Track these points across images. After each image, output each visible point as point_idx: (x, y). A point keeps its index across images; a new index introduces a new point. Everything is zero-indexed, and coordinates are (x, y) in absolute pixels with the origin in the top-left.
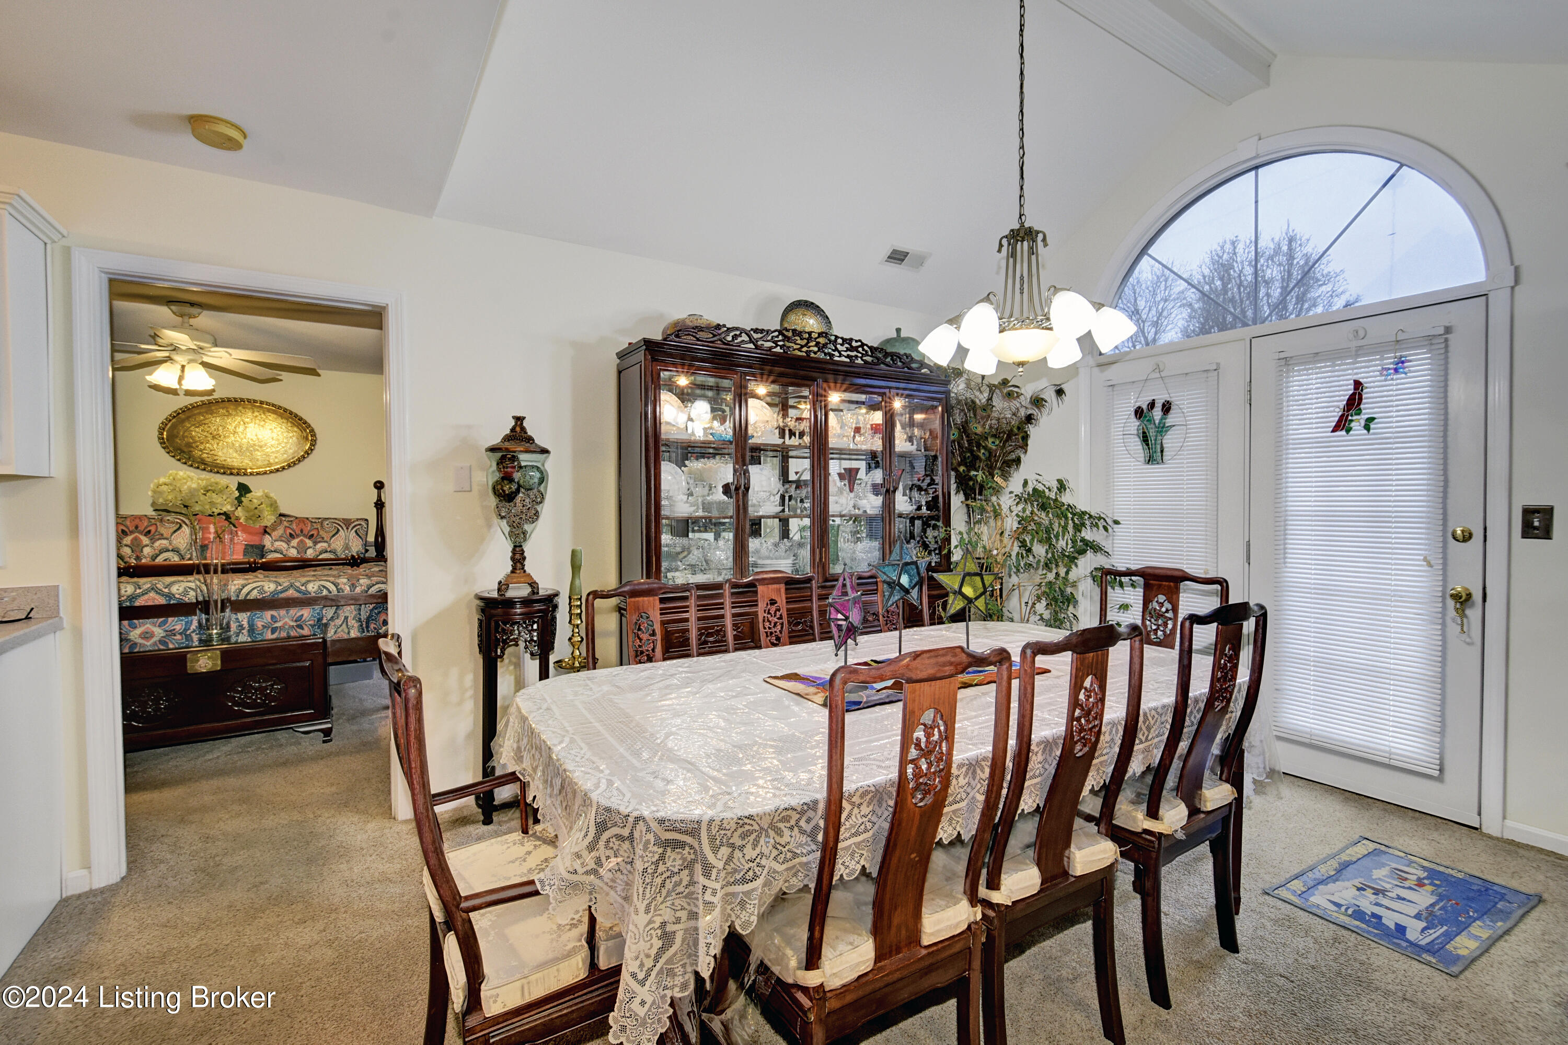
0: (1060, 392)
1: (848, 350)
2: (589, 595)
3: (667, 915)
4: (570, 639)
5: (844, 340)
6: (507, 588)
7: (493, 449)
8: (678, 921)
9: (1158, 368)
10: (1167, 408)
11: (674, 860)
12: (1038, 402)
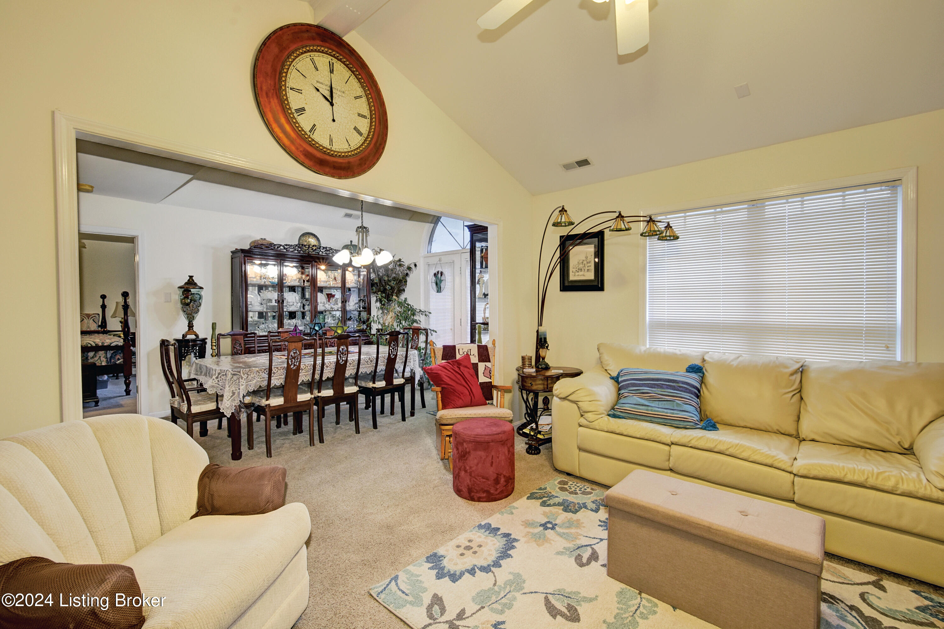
0: (415, 265)
1: (325, 251)
2: (218, 335)
3: (234, 389)
4: (211, 354)
5: (324, 248)
6: (186, 337)
7: (180, 287)
8: (236, 390)
9: (440, 260)
10: (442, 274)
11: (235, 378)
12: (409, 268)
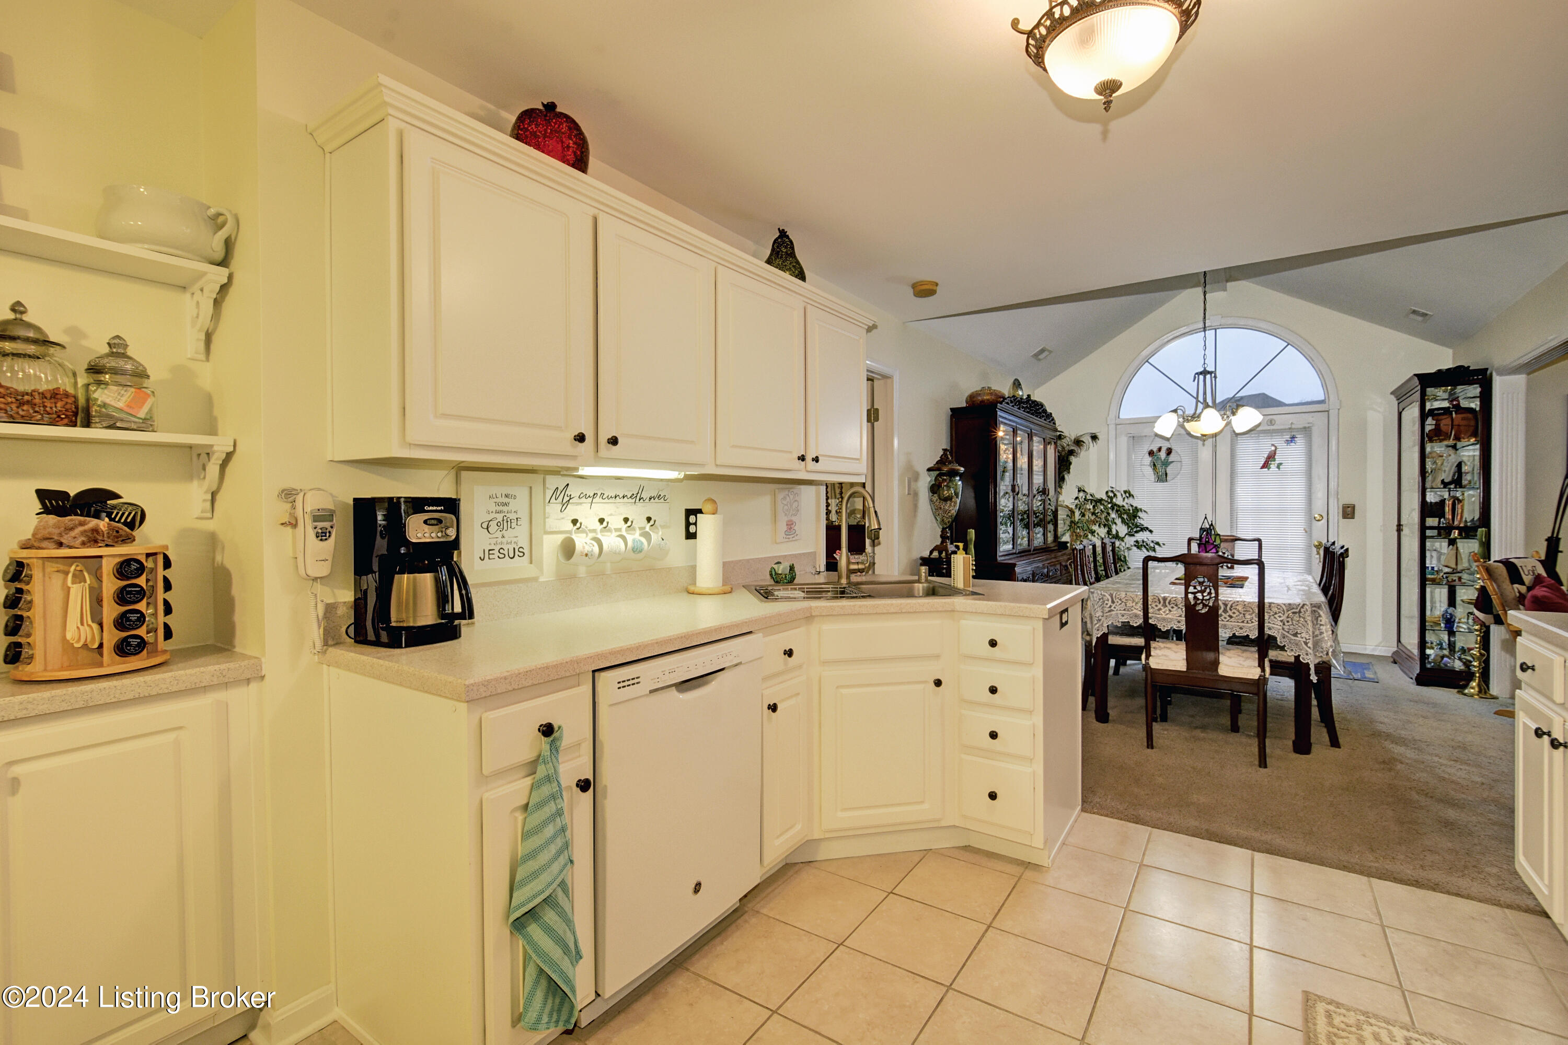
0: (1094, 438)
7: (932, 469)
10: (1169, 451)
